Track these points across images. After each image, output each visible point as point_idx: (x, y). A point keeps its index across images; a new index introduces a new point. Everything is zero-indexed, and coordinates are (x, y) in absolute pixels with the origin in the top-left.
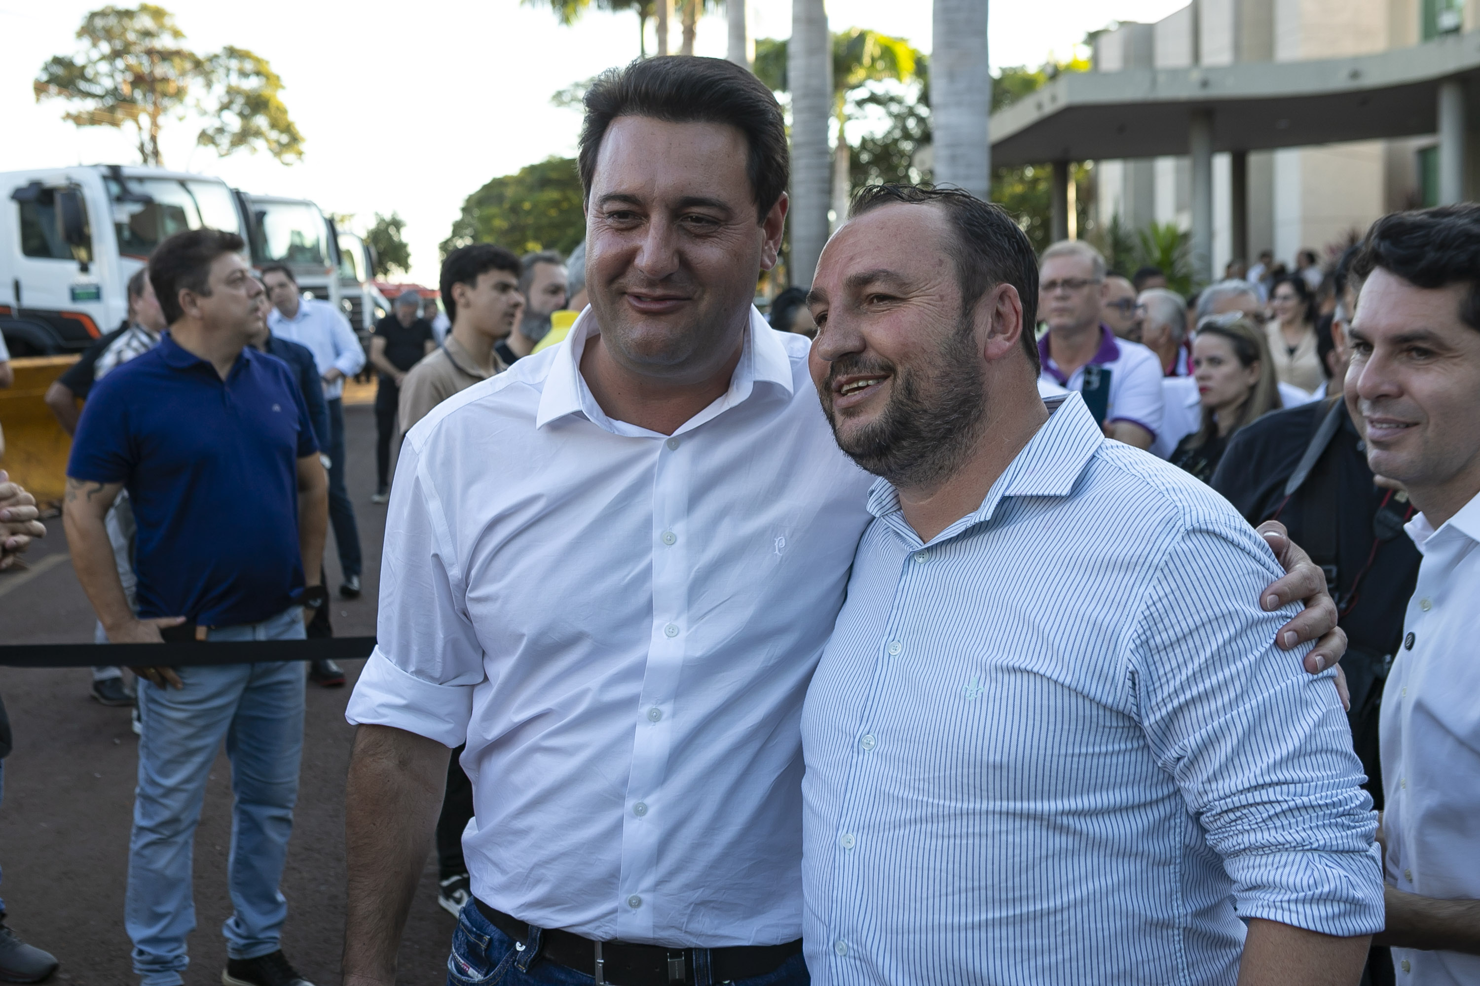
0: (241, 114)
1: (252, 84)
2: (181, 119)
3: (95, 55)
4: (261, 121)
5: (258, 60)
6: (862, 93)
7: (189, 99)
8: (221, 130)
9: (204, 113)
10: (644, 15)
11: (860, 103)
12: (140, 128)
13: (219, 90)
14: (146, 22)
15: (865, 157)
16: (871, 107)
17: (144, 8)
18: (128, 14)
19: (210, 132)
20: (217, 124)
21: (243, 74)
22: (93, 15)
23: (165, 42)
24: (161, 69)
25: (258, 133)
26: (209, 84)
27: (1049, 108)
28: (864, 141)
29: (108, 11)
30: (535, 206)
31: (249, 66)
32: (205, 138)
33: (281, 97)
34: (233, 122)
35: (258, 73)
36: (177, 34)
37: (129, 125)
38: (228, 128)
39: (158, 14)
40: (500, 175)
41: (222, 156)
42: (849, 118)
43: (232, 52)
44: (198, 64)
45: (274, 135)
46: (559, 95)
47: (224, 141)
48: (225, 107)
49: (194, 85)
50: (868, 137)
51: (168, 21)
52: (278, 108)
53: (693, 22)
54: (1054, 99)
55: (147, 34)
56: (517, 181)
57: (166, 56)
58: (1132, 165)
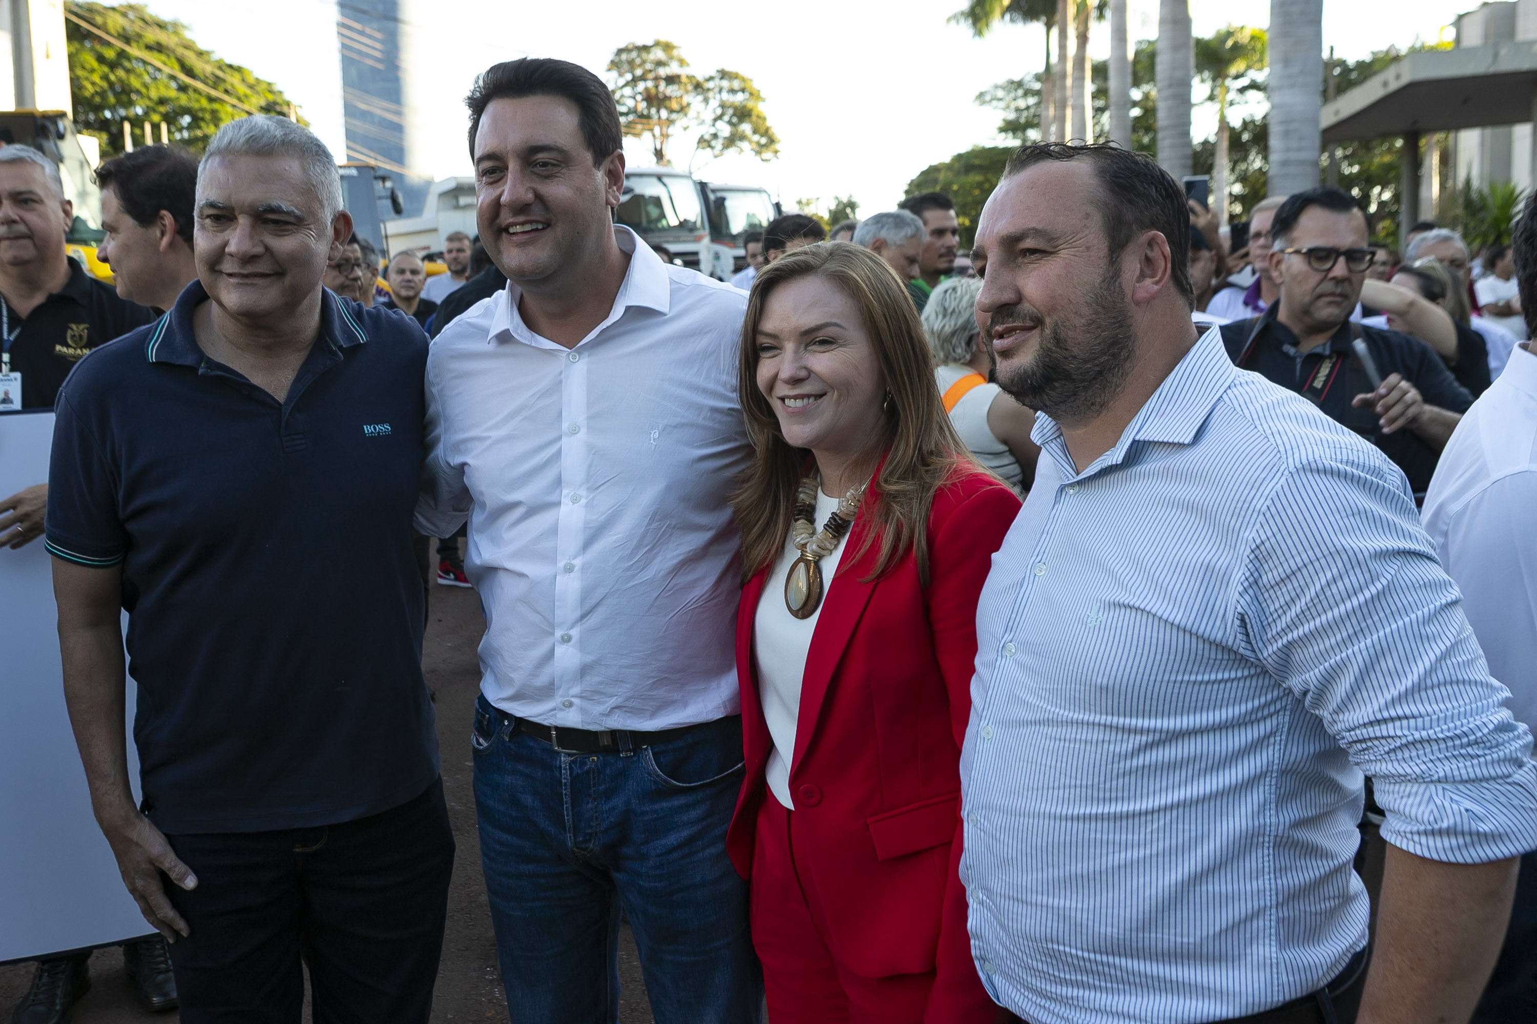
0: (730, 123)
1: (739, 98)
2: (685, 129)
3: (622, 82)
4: (746, 128)
5: (744, 80)
6: (1244, 82)
7: (692, 113)
8: (715, 136)
9: (703, 122)
10: (1049, 26)
11: (1242, 90)
12: (654, 136)
13: (714, 103)
14: (658, 54)
15: (1246, 137)
16: (1252, 94)
17: (657, 44)
18: (645, 48)
19: (707, 137)
20: (713, 131)
21: (732, 91)
22: (620, 52)
23: (673, 69)
24: (671, 90)
25: (743, 138)
26: (706, 100)
27: (1394, 86)
28: (1245, 124)
29: (631, 47)
30: (961, 187)
31: (736, 84)
32: (704, 143)
33: (761, 108)
34: (724, 129)
35: (743, 90)
36: (682, 62)
37: (647, 135)
38: (720, 134)
39: (667, 47)
40: (935, 162)
41: (716, 157)
42: (1231, 104)
43: (724, 75)
44: (698, 86)
45: (756, 138)
46: (981, 95)
47: (718, 145)
48: (720, 117)
49: (695, 101)
50: (1248, 119)
51: (675, 53)
52: (758, 117)
53: (1086, 29)
54: (1398, 77)
55: (660, 63)
56: (948, 167)
57: (671, 80)
58: (1488, 131)
